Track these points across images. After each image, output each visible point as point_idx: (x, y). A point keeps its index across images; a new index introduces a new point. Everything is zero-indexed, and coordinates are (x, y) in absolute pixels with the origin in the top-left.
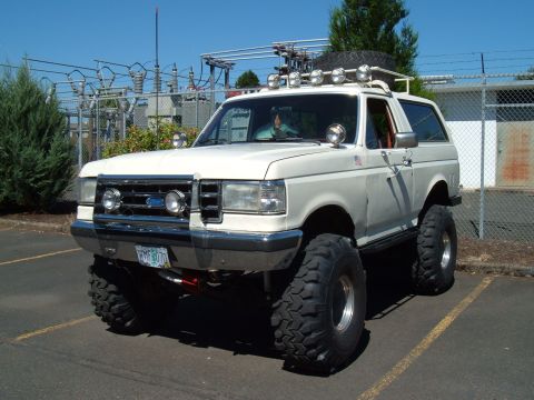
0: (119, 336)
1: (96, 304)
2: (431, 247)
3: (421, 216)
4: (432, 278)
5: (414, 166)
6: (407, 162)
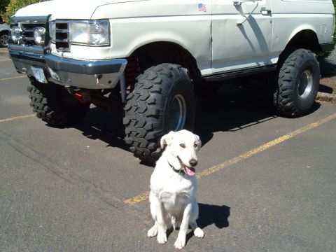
0: (52, 128)
1: (34, 106)
2: (289, 81)
3: (283, 56)
4: (289, 104)
5: (274, 16)
6: (266, 12)
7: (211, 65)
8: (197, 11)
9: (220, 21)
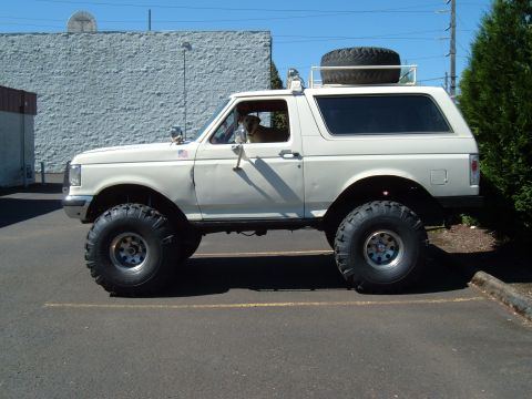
4: (345, 272)
6: (291, 155)
7: (200, 209)
8: (177, 156)
9: (206, 166)
